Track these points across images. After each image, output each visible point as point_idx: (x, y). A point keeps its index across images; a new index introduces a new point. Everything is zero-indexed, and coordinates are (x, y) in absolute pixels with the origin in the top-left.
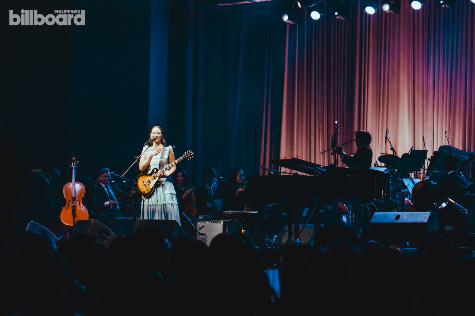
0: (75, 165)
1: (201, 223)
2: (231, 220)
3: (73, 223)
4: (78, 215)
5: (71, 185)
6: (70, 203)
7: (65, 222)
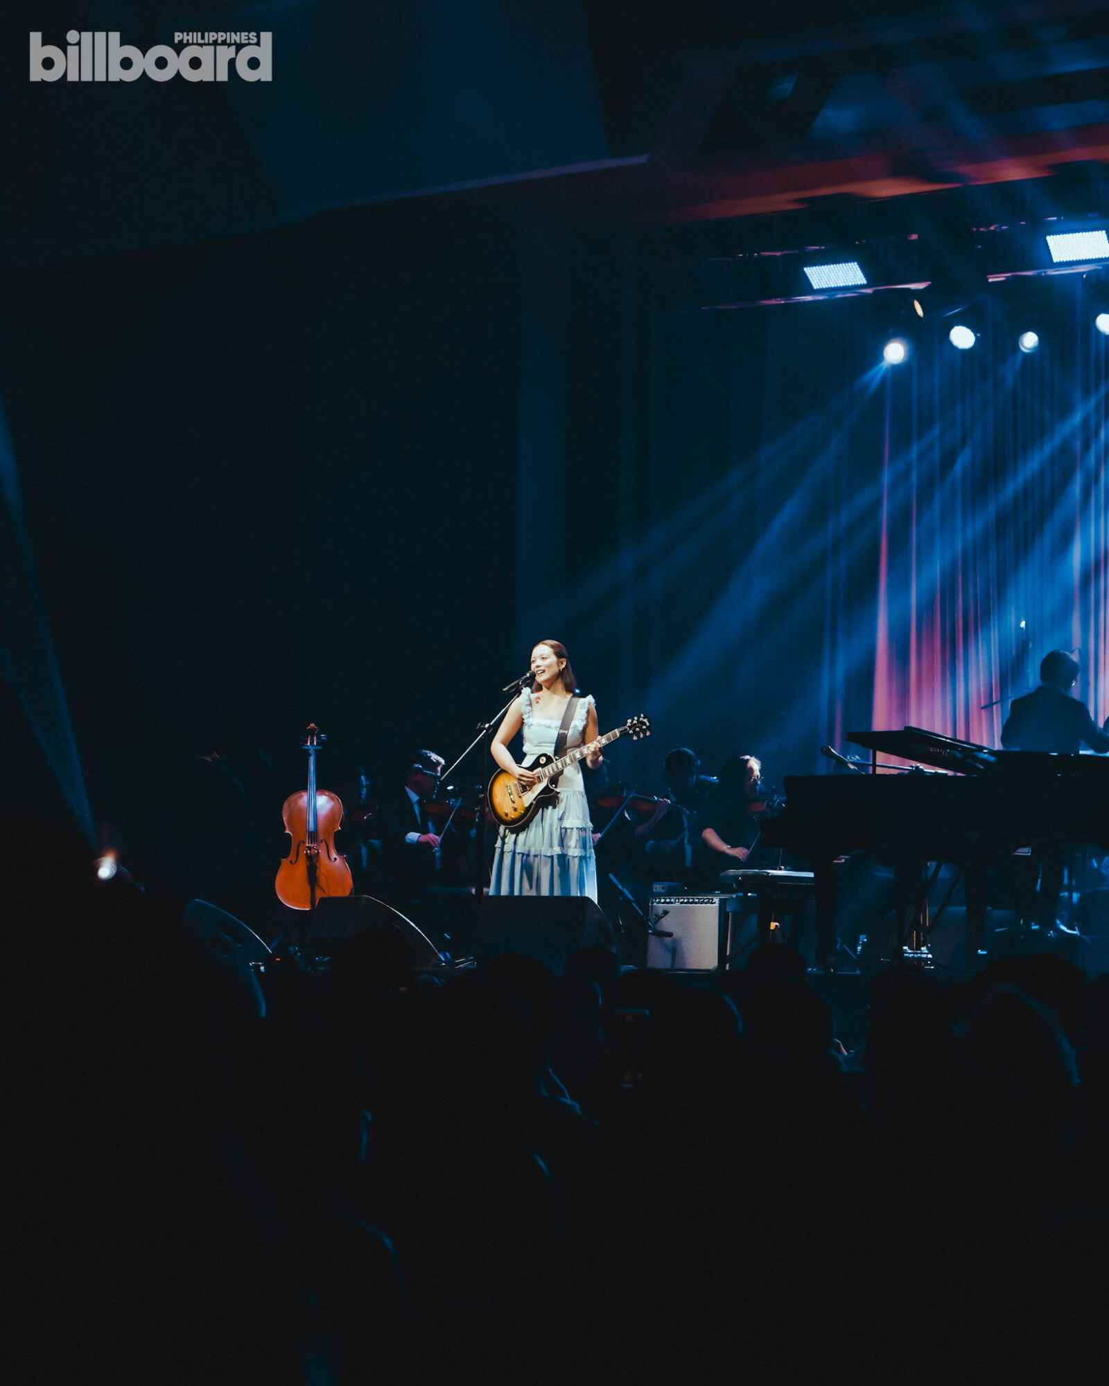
0: (315, 743)
1: (658, 903)
2: (741, 894)
3: (309, 905)
4: (322, 880)
5: (304, 799)
6: (301, 849)
7: (287, 899)
